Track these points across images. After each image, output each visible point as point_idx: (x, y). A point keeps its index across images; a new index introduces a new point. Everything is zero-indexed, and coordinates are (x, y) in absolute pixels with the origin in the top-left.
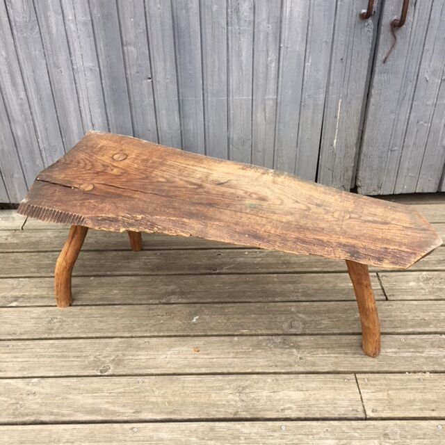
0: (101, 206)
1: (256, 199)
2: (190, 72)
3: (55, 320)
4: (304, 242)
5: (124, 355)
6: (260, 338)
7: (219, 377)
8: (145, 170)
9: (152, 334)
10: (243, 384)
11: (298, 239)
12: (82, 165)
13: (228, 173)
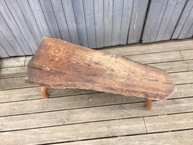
0: (55, 78)
1: (110, 71)
2: (79, 8)
3: (44, 104)
4: (129, 91)
5: (70, 116)
6: (113, 106)
7: (101, 122)
8: (68, 57)
9: (77, 107)
10: (109, 124)
11: (127, 90)
12: (44, 56)
13: (99, 58)
